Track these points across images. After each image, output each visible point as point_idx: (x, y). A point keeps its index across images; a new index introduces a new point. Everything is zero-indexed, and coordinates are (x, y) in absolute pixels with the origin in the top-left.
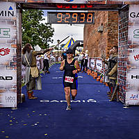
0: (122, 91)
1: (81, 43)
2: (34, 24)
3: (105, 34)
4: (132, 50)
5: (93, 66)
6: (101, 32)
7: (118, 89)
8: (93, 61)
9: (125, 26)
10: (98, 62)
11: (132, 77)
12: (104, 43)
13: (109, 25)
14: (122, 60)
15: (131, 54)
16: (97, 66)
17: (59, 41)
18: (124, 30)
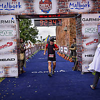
0: (80, 64)
2: (27, 28)
3: (68, 32)
4: (85, 40)
5: (62, 51)
6: (66, 31)
7: (77, 63)
8: (62, 48)
10: (65, 48)
11: (85, 56)
12: (68, 37)
13: (71, 26)
14: (79, 46)
15: (84, 42)
16: (65, 51)
17: (41, 37)
18: (79, 28)
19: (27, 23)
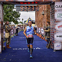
0: (53, 43)
1: (34, 22)
3: (45, 15)
4: (57, 23)
7: (51, 42)
8: (39, 29)
9: (53, 12)
10: (42, 29)
14: (52, 28)
15: (56, 25)
16: (42, 32)
17: (23, 19)
18: (53, 14)
19: (11, 7)
